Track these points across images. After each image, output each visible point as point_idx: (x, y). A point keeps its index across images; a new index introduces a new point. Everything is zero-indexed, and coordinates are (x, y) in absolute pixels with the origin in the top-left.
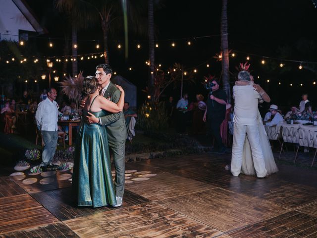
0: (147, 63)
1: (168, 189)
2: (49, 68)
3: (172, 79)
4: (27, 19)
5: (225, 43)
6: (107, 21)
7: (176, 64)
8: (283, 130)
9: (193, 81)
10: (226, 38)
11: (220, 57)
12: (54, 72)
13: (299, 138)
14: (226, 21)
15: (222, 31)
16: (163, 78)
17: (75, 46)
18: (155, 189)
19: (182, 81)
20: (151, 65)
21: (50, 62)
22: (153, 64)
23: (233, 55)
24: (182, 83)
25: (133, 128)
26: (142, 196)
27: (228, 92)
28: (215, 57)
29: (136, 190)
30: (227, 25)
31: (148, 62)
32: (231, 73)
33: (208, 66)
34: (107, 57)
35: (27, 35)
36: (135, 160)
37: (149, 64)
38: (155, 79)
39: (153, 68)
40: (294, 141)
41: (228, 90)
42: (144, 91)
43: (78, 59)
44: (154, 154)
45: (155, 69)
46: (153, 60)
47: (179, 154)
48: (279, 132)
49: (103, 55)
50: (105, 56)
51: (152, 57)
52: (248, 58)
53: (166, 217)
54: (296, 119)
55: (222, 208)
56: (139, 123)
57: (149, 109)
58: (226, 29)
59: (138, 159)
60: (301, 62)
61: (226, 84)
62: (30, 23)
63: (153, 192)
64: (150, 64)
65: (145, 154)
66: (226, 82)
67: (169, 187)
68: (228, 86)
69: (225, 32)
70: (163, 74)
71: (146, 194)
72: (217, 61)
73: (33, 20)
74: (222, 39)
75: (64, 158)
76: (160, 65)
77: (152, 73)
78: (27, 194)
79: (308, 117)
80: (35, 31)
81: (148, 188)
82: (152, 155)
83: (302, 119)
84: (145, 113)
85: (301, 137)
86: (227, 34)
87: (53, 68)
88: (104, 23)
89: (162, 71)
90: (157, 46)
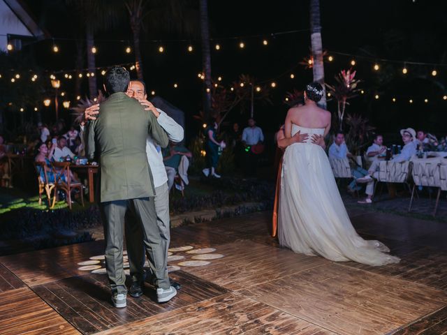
0: (199, 75)
1: (254, 269)
2: (55, 89)
3: (238, 98)
4: (19, 18)
5: (317, 42)
6: (138, 16)
7: (243, 76)
8: (414, 167)
9: (269, 100)
11: (310, 62)
12: (63, 94)
13: (441, 179)
14: (318, 8)
15: (312, 23)
16: (224, 97)
17: (94, 50)
18: (234, 270)
19: (252, 100)
20: (206, 79)
21: (56, 80)
22: (209, 78)
23: (331, 59)
24: (252, 104)
25: (185, 173)
26: (215, 282)
28: (302, 63)
29: (203, 273)
31: (201, 74)
32: (328, 86)
33: (292, 76)
34: (139, 69)
35: (20, 41)
36: (194, 221)
37: (203, 77)
38: (214, 100)
39: (208, 83)
40: (432, 184)
42: (198, 117)
43: (98, 73)
44: (222, 211)
45: (213, 84)
46: (209, 71)
47: (259, 209)
48: (407, 171)
49: (133, 67)
50: (137, 68)
52: (353, 63)
53: (261, 319)
55: (349, 298)
58: (318, 20)
59: (198, 220)
60: (435, 65)
62: (24, 24)
63: (232, 275)
64: (205, 77)
65: (205, 211)
67: (255, 264)
69: (317, 24)
70: (225, 91)
71: (220, 279)
72: (306, 68)
73: (28, 19)
74: (313, 35)
75: (84, 223)
76: (220, 79)
77: (208, 90)
78: (27, 288)
80: (31, 35)
81: (221, 268)
82: (218, 214)
84: (200, 150)
85: (442, 177)
86: (319, 28)
87: (61, 89)
88: (133, 19)
89: (222, 87)
90: (218, 47)
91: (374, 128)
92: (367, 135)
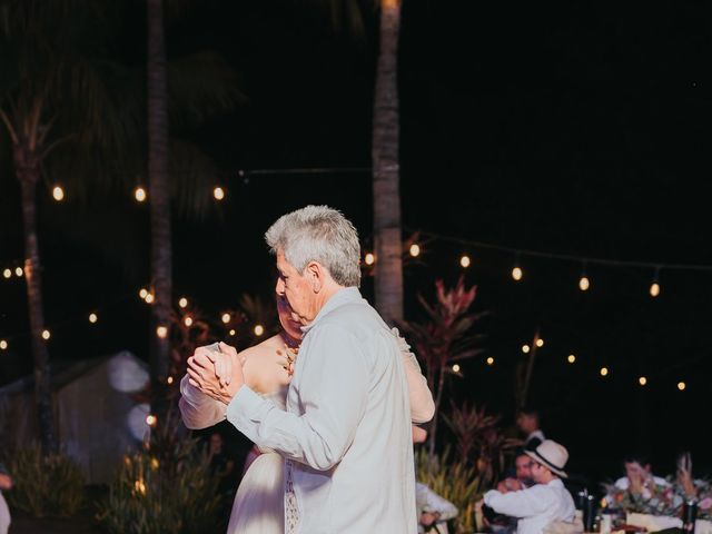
0: (143, 293)
5: (387, 205)
10: (394, 185)
11: (370, 259)
15: (376, 154)
23: (415, 250)
30: (395, 132)
31: (148, 290)
37: (150, 299)
39: (161, 313)
45: (178, 318)
51: (163, 272)
52: (465, 262)
54: (632, 511)
56: (113, 513)
57: (147, 464)
58: (393, 148)
60: (659, 267)
64: (156, 296)
69: (388, 158)
74: (378, 187)
76: (183, 303)
77: (162, 332)
79: (678, 501)
83: (654, 512)
86: (394, 167)
88: (19, 156)
89: (205, 326)
90: (58, 194)
92: (502, 459)
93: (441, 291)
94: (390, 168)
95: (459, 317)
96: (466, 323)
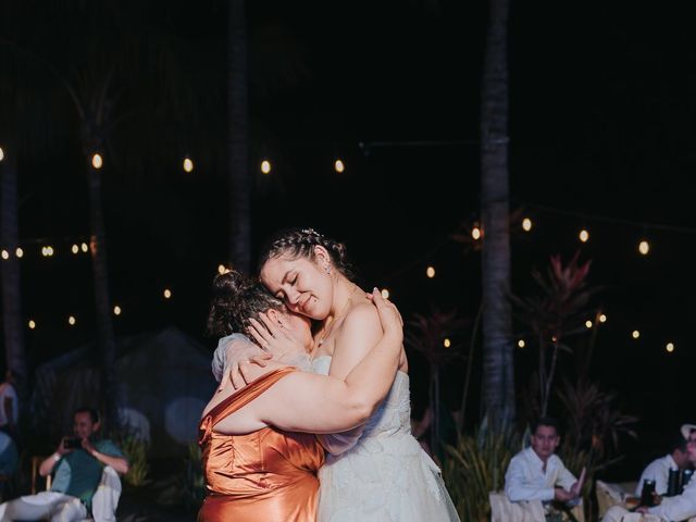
5: (496, 179)
10: (503, 159)
11: (476, 234)
23: (527, 225)
27: (504, 375)
28: (457, 237)
33: (431, 272)
34: (98, 253)
41: (504, 368)
49: (84, 247)
50: (94, 250)
52: (584, 236)
61: (494, 344)
66: (497, 334)
68: (504, 351)
69: (497, 131)
74: (486, 160)
86: (503, 140)
91: (633, 419)
92: (615, 436)
93: (558, 266)
94: (500, 141)
95: (576, 292)
96: (584, 297)
